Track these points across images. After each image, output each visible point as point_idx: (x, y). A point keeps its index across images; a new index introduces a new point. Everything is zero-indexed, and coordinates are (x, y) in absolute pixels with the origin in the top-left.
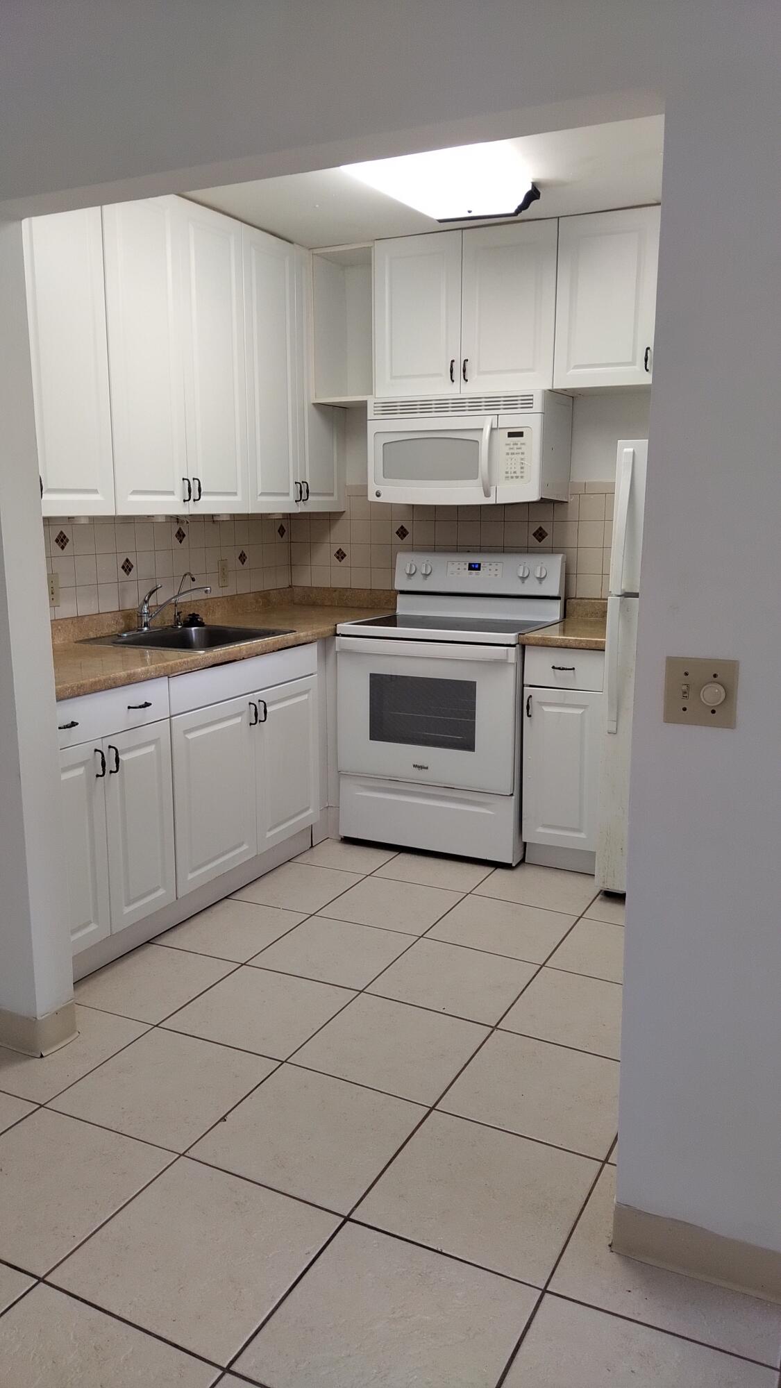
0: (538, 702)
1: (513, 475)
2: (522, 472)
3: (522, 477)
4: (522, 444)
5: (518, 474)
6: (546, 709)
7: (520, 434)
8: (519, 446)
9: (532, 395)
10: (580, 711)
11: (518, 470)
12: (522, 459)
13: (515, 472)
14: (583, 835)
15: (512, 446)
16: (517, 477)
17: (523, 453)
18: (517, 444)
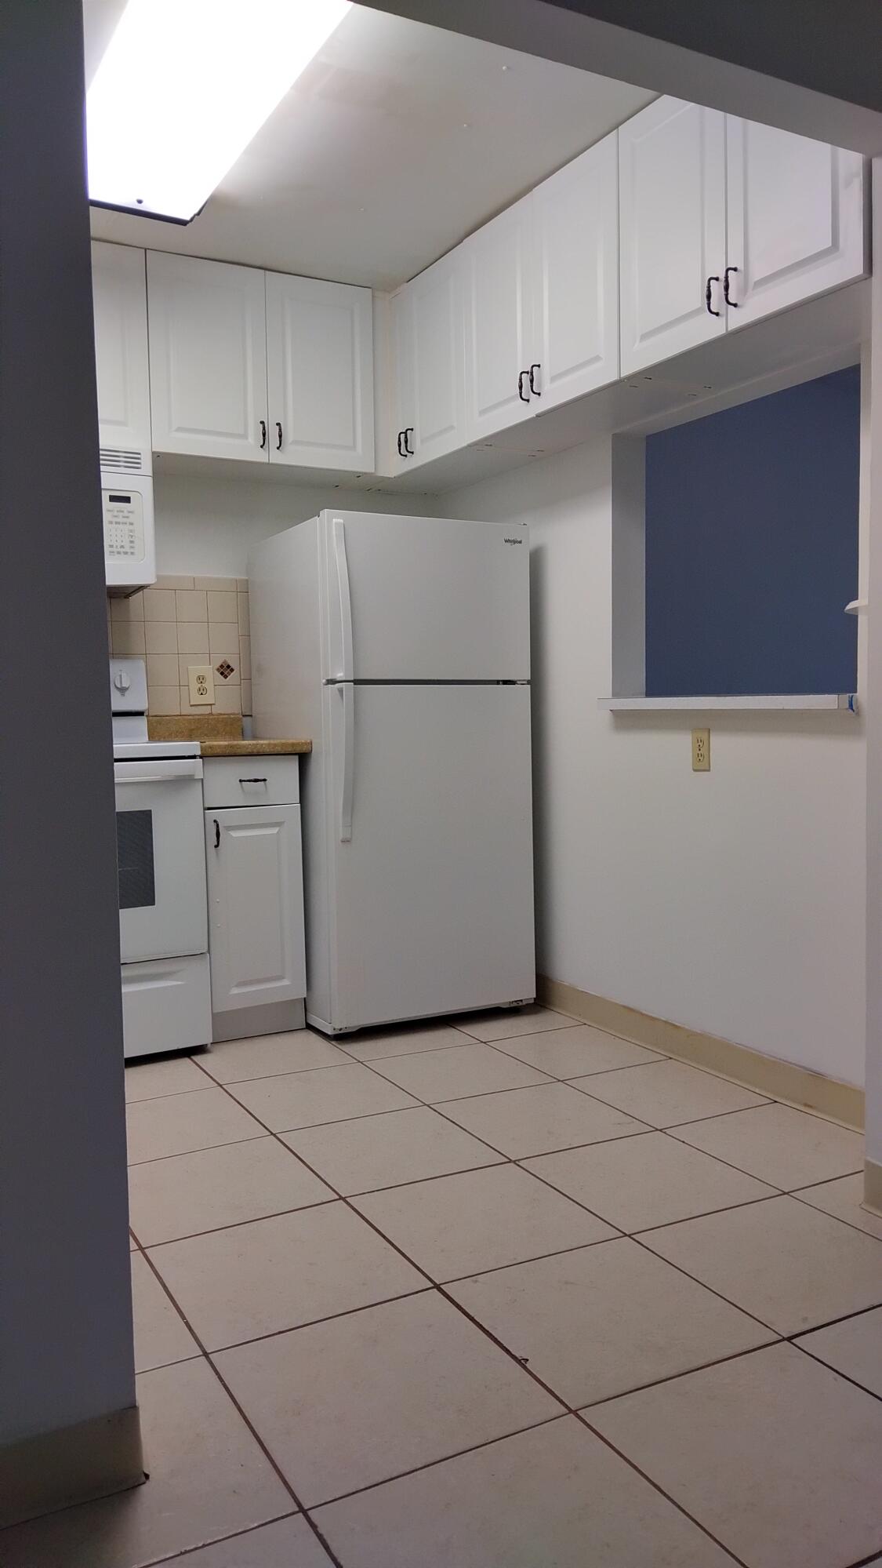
0: (225, 827)
1: (119, 550)
2: (132, 547)
3: (132, 553)
4: (129, 512)
5: (127, 549)
6: (235, 834)
7: (127, 500)
8: (126, 514)
9: (139, 454)
10: (275, 830)
11: (127, 545)
12: (131, 531)
13: (122, 547)
14: (286, 982)
15: (116, 513)
16: (126, 553)
17: (131, 524)
18: (123, 512)
